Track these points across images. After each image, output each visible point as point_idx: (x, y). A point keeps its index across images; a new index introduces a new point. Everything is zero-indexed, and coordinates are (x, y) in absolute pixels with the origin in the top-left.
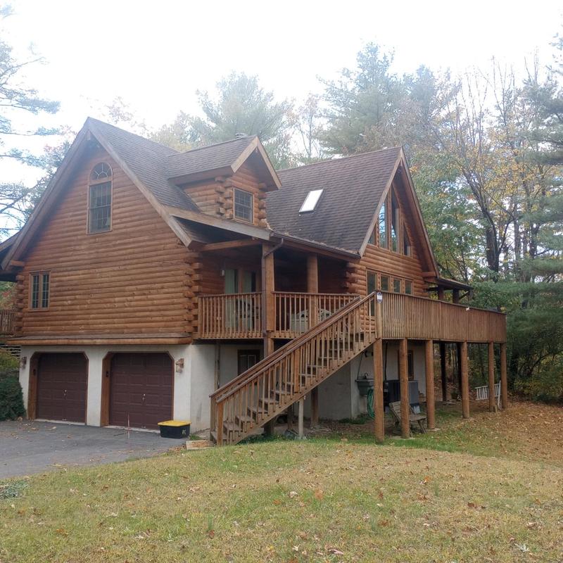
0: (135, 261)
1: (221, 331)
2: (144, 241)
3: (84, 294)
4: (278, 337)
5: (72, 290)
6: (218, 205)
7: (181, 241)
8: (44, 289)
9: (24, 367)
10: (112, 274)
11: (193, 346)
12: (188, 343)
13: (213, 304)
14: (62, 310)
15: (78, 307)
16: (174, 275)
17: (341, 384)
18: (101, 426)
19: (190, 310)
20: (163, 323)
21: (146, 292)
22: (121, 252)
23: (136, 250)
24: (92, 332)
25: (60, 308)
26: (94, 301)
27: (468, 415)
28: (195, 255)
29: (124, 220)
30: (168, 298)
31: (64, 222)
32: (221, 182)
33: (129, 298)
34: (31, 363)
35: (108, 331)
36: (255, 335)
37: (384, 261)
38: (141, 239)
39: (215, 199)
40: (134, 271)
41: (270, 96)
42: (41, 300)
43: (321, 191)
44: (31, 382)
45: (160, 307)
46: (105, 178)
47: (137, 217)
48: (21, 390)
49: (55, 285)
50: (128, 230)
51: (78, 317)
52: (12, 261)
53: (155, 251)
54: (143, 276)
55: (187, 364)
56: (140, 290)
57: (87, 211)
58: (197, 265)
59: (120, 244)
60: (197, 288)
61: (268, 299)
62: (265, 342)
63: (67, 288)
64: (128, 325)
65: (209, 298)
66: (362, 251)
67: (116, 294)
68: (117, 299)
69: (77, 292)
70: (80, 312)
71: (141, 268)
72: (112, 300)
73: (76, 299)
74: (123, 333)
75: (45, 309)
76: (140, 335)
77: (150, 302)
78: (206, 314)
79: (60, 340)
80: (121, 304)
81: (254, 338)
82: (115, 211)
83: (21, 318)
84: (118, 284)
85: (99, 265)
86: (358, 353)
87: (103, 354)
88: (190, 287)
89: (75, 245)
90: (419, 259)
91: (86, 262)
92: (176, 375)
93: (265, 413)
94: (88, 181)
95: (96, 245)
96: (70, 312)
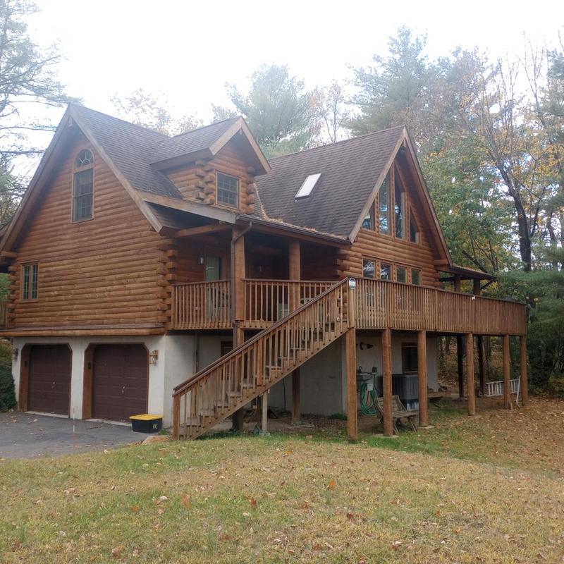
0: (114, 249)
1: (193, 321)
2: (122, 229)
3: (69, 284)
4: (248, 327)
5: (58, 280)
6: (199, 190)
7: (152, 227)
8: (34, 281)
9: (16, 359)
10: (93, 263)
11: (167, 337)
12: (161, 334)
13: (185, 293)
14: (50, 301)
15: (63, 298)
16: (149, 263)
17: (331, 377)
18: (83, 419)
19: (164, 299)
20: (139, 314)
21: (124, 281)
22: (102, 241)
23: (115, 238)
24: (76, 323)
25: (47, 299)
26: (77, 291)
27: (474, 412)
28: (169, 241)
29: (105, 207)
30: (143, 288)
31: (51, 212)
32: (202, 166)
33: (109, 288)
34: (22, 354)
35: (89, 321)
36: (225, 325)
37: (386, 248)
38: (120, 226)
39: (195, 184)
40: (113, 260)
41: (301, 84)
42: (31, 291)
43: (319, 175)
44: (22, 374)
45: (137, 297)
46: (87, 166)
47: (117, 204)
48: (13, 382)
49: (43, 275)
50: (108, 217)
51: (63, 307)
52: (3, 252)
53: (133, 238)
54: (121, 265)
55: (161, 356)
56: (119, 279)
57: (72, 200)
58: (170, 252)
59: (101, 233)
60: (170, 276)
61: (237, 287)
62: (234, 333)
63: (53, 278)
64: (108, 316)
65: (182, 286)
66: (353, 236)
67: (96, 284)
68: (98, 289)
69: (63, 282)
70: (64, 303)
71: (119, 257)
72: (93, 290)
73: (61, 290)
74: (103, 324)
75: (34, 300)
76: (117, 326)
77: (127, 292)
78: (178, 303)
79: (44, 332)
80: (101, 294)
81: (224, 328)
82: (98, 199)
83: (14, 309)
84: (99, 273)
85: (82, 254)
86: (328, 343)
87: (85, 346)
88: (164, 275)
89: (61, 235)
90: (430, 246)
91: (70, 251)
92: (151, 367)
93: (225, 407)
94: (73, 169)
95: (79, 234)
96: (55, 303)
